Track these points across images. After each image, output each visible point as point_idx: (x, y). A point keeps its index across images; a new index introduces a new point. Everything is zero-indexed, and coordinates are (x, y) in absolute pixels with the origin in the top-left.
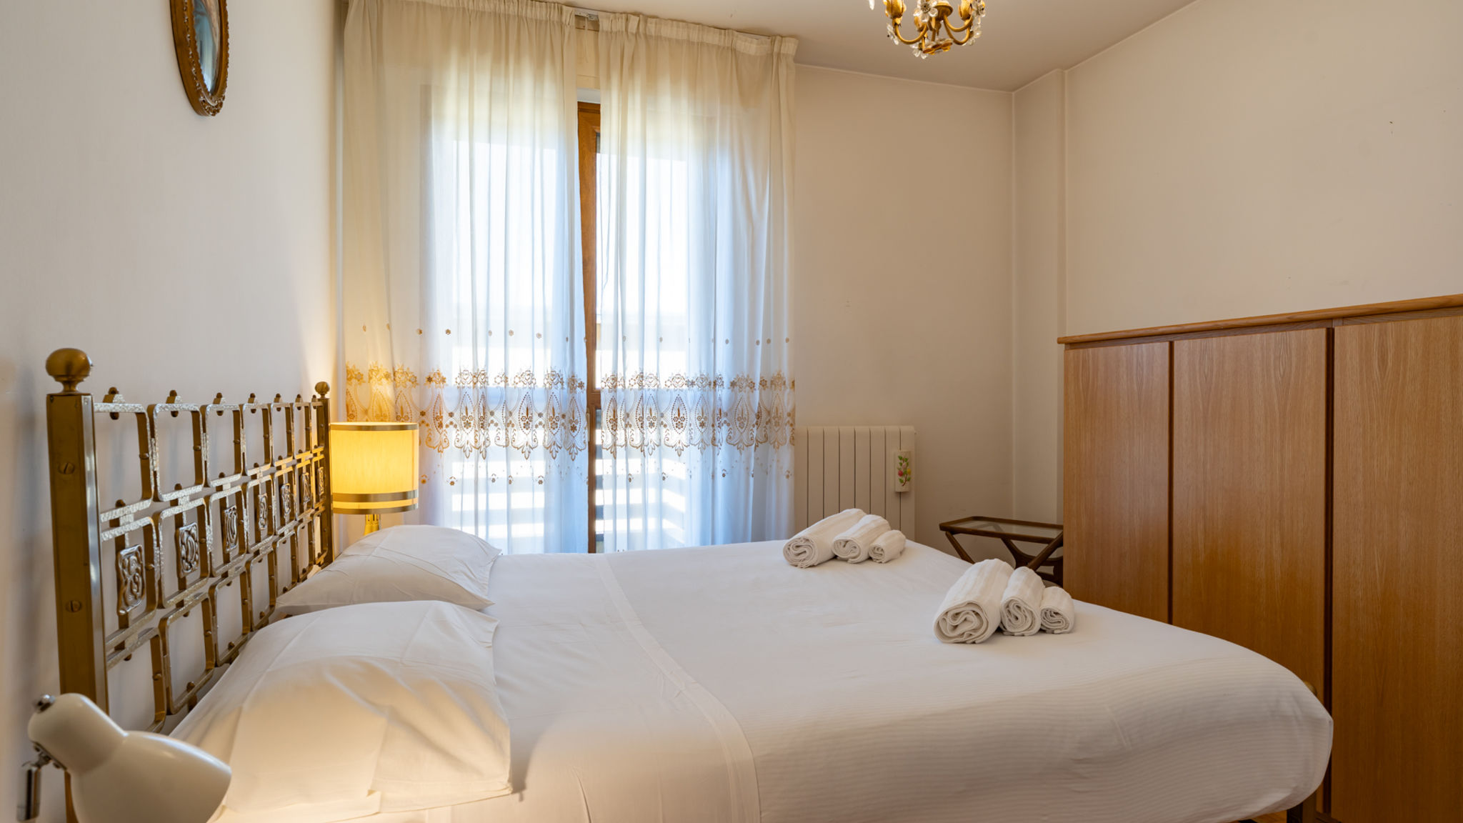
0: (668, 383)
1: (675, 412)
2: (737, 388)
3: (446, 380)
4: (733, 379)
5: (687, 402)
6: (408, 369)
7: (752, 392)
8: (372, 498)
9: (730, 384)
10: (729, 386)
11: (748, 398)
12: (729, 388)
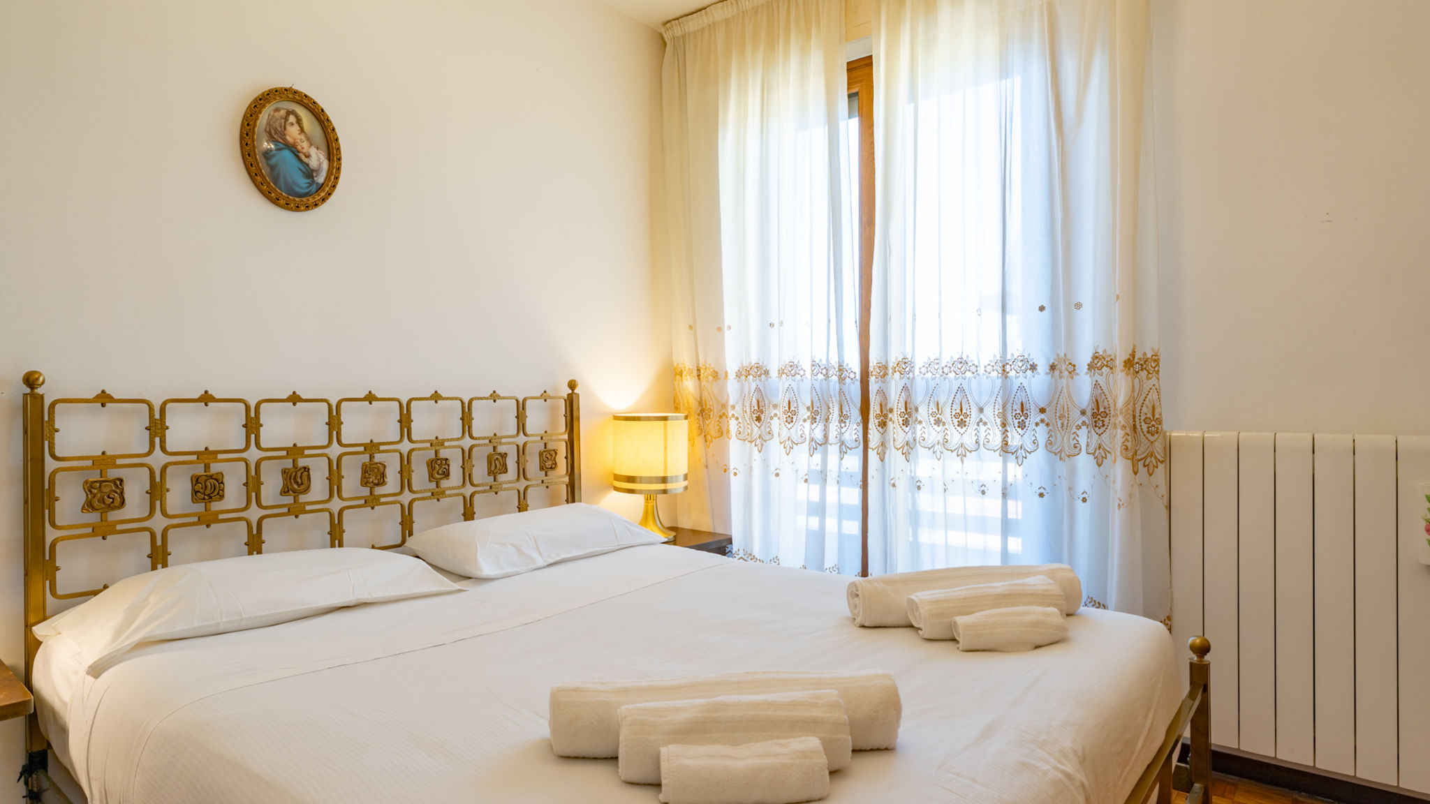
0: (924, 370)
1: (956, 407)
2: (1057, 372)
3: (770, 372)
4: (1052, 361)
5: (971, 393)
6: (710, 365)
7: (1072, 378)
8: (638, 480)
9: (1049, 368)
10: (1048, 371)
11: (1068, 386)
12: (1047, 374)
